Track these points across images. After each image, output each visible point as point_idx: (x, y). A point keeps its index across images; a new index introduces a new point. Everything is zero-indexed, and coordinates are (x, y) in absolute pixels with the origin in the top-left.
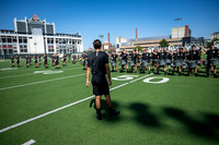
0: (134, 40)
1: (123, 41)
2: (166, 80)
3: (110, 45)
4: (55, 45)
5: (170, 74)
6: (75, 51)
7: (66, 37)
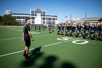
0: (83, 19)
1: (78, 19)
3: (71, 21)
4: (46, 20)
6: (54, 23)
7: (50, 17)
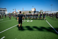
2: (32, 21)
5: (33, 19)
